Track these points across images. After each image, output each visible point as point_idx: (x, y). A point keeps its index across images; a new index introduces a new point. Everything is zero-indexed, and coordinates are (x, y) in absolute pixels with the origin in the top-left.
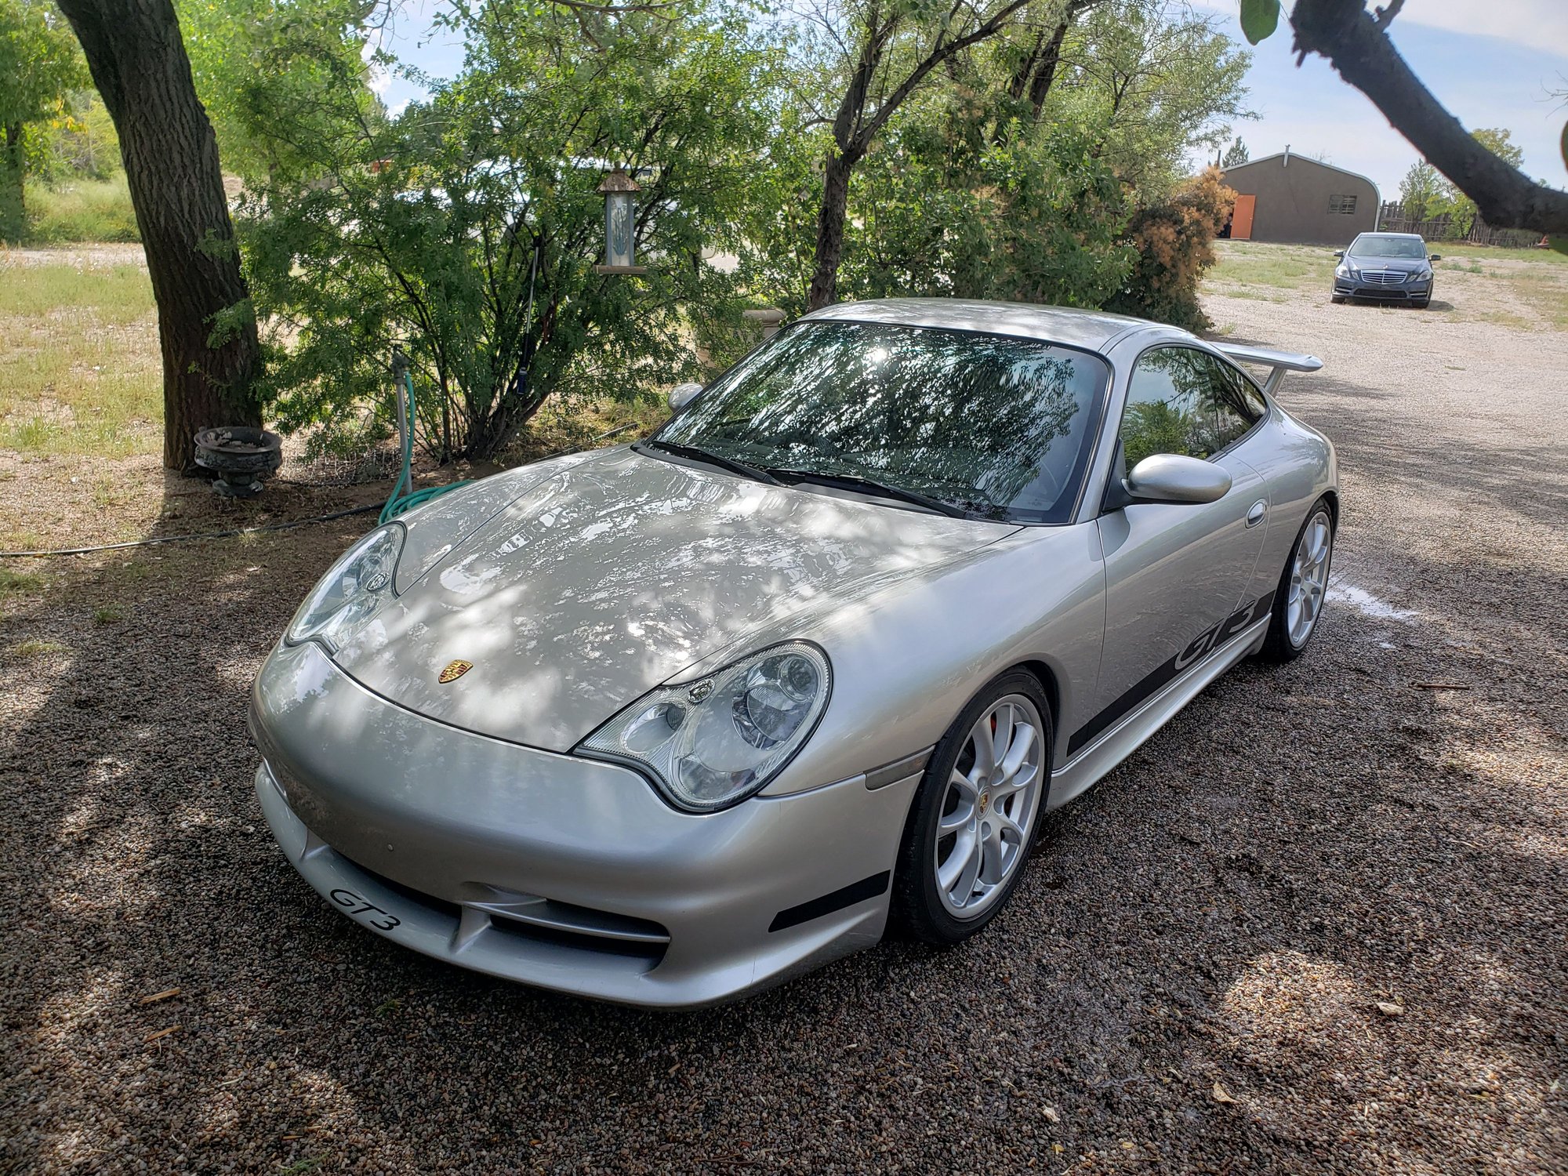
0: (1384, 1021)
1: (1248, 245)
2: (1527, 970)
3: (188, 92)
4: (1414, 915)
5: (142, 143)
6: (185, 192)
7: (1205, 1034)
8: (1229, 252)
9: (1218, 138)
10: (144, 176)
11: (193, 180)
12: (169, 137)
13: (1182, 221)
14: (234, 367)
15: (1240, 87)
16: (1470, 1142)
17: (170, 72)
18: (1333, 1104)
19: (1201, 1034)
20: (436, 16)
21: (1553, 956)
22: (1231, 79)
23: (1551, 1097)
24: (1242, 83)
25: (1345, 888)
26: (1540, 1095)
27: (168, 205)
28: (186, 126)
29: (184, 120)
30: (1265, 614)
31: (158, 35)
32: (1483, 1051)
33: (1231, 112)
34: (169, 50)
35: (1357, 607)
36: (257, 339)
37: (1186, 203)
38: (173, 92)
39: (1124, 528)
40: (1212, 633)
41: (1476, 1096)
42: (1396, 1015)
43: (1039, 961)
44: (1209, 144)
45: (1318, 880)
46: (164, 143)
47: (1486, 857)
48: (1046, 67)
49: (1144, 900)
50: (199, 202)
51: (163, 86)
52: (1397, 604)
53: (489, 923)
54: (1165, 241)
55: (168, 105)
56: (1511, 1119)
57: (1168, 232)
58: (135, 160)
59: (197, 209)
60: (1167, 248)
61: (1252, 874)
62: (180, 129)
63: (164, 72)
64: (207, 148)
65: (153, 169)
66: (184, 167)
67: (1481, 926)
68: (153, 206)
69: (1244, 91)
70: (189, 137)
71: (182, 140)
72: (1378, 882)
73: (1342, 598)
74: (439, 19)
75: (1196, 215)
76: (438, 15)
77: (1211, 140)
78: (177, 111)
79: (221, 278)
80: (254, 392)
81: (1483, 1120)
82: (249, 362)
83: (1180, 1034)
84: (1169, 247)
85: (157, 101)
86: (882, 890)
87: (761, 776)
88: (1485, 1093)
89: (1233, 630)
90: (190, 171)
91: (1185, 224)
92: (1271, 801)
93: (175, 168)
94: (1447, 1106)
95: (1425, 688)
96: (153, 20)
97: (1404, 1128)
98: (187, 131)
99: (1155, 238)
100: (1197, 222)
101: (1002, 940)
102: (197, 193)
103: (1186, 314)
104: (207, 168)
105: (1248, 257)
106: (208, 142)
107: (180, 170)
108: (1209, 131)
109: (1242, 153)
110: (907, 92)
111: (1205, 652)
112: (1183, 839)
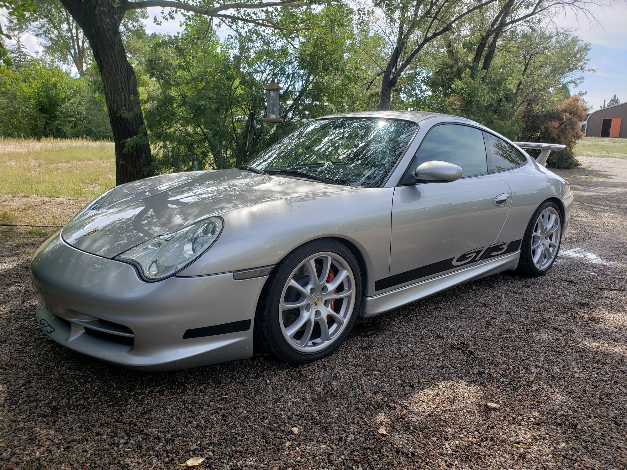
0: (488, 410)
1: (617, 139)
2: (580, 398)
3: (123, 61)
4: (532, 371)
5: (108, 80)
6: (123, 98)
7: (393, 407)
8: (607, 142)
9: (577, 82)
10: (109, 92)
11: (126, 93)
12: (117, 77)
13: (563, 119)
14: (140, 164)
15: (586, 58)
16: (498, 463)
17: (116, 53)
18: (437, 440)
19: (391, 408)
20: (228, 36)
21: (598, 393)
22: (581, 55)
23: (558, 450)
24: (587, 57)
25: (505, 359)
26: (552, 448)
27: (117, 103)
28: (123, 73)
29: (122, 71)
30: (516, 250)
31: (111, 39)
32: (533, 427)
33: (582, 69)
34: (116, 45)
35: (588, 260)
36: (150, 154)
37: (565, 111)
38: (118, 60)
39: (416, 195)
40: (478, 252)
41: (516, 445)
42: (496, 409)
43: (336, 374)
44: (573, 84)
45: (494, 355)
46: (115, 79)
47: (587, 352)
48: (490, 52)
49: (402, 357)
50: (128, 102)
51: (114, 57)
52: (607, 260)
53: (84, 331)
54: (554, 128)
55: (116, 65)
56: (529, 456)
57: (556, 124)
58: (106, 86)
59: (127, 105)
60: (554, 130)
61: (463, 351)
62: (120, 74)
63: (114, 53)
64: (132, 82)
65: (112, 89)
66: (123, 88)
67: (566, 379)
68: (112, 103)
69: (588, 60)
70: (124, 77)
71: (122, 78)
72: (523, 358)
73: (582, 256)
74: (229, 37)
75: (568, 116)
76: (229, 35)
77: (574, 82)
78: (120, 68)
79: (136, 130)
80: (144, 171)
81: (513, 455)
82: (146, 162)
83: (381, 406)
84: (556, 130)
85: (112, 64)
86: (248, 328)
87: (180, 267)
88: (520, 443)
89: (493, 254)
90: (125, 90)
91: (564, 120)
92: (491, 325)
93: (119, 89)
94: (496, 446)
95: (601, 289)
96: (109, 34)
97: (467, 453)
98: (124, 75)
99: (549, 126)
100: (570, 119)
101: (325, 365)
102: (127, 98)
103: (567, 159)
104: (132, 89)
105: (616, 144)
106: (132, 79)
107: (121, 90)
108: (573, 79)
109: (617, 101)
110: (414, 56)
111: (473, 261)
112: (438, 336)
